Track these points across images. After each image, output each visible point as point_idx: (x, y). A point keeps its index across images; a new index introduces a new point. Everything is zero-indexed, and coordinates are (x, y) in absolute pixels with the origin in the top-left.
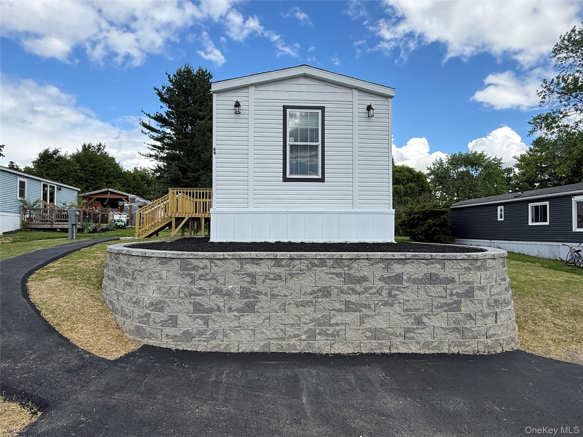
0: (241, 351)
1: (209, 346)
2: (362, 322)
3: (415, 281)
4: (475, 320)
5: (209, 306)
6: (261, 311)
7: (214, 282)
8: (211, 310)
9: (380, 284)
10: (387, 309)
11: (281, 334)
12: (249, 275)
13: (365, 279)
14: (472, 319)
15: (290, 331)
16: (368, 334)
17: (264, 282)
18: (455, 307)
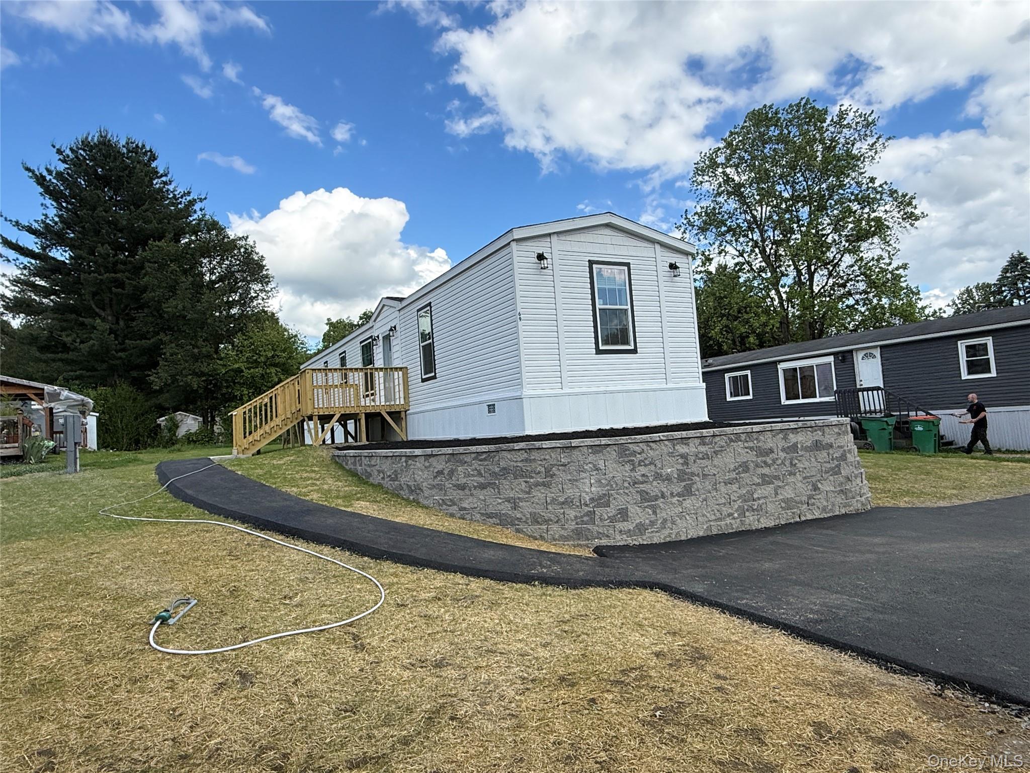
0: (689, 537)
1: (662, 537)
2: (777, 494)
3: (806, 449)
4: (851, 481)
5: (654, 494)
6: (697, 493)
7: (652, 468)
8: (656, 498)
9: (782, 455)
10: (791, 479)
11: (718, 514)
12: (682, 456)
13: (771, 451)
14: (849, 480)
15: (726, 510)
16: (783, 505)
17: (695, 461)
18: (836, 471)
